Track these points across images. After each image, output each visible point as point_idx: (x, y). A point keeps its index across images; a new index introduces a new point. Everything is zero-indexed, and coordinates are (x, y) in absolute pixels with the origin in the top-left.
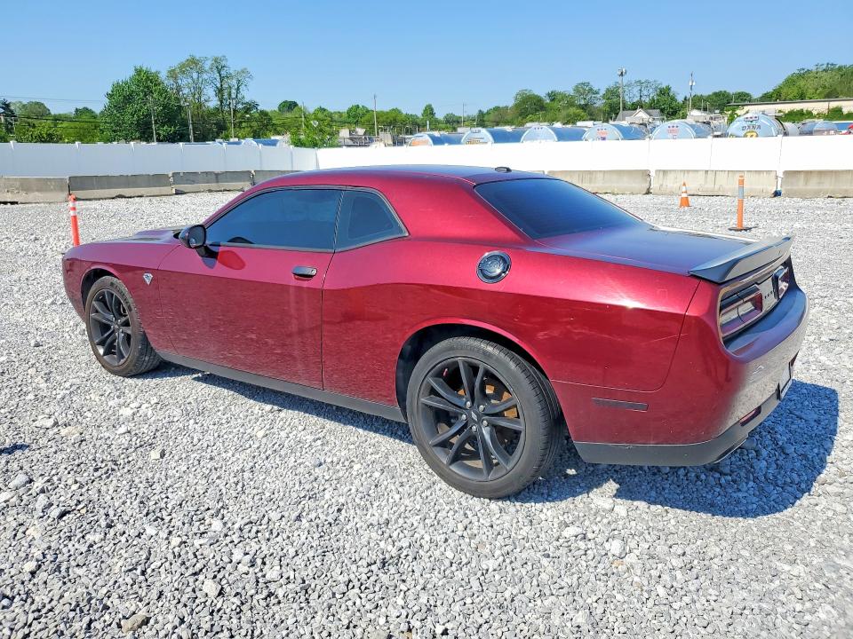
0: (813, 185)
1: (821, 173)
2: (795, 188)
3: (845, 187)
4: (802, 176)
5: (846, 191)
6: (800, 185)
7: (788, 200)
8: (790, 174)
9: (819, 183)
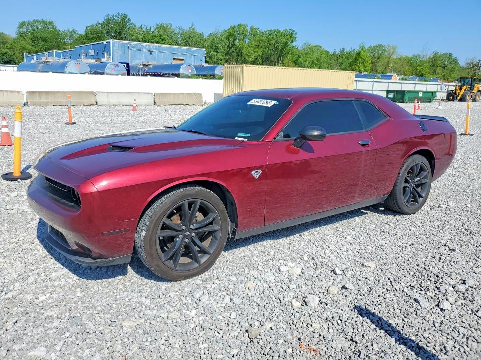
0: (43, 100)
1: (46, 93)
2: (35, 101)
3: (59, 101)
4: (37, 94)
5: (60, 102)
6: (37, 99)
7: (32, 108)
8: (31, 93)
9: (46, 98)
